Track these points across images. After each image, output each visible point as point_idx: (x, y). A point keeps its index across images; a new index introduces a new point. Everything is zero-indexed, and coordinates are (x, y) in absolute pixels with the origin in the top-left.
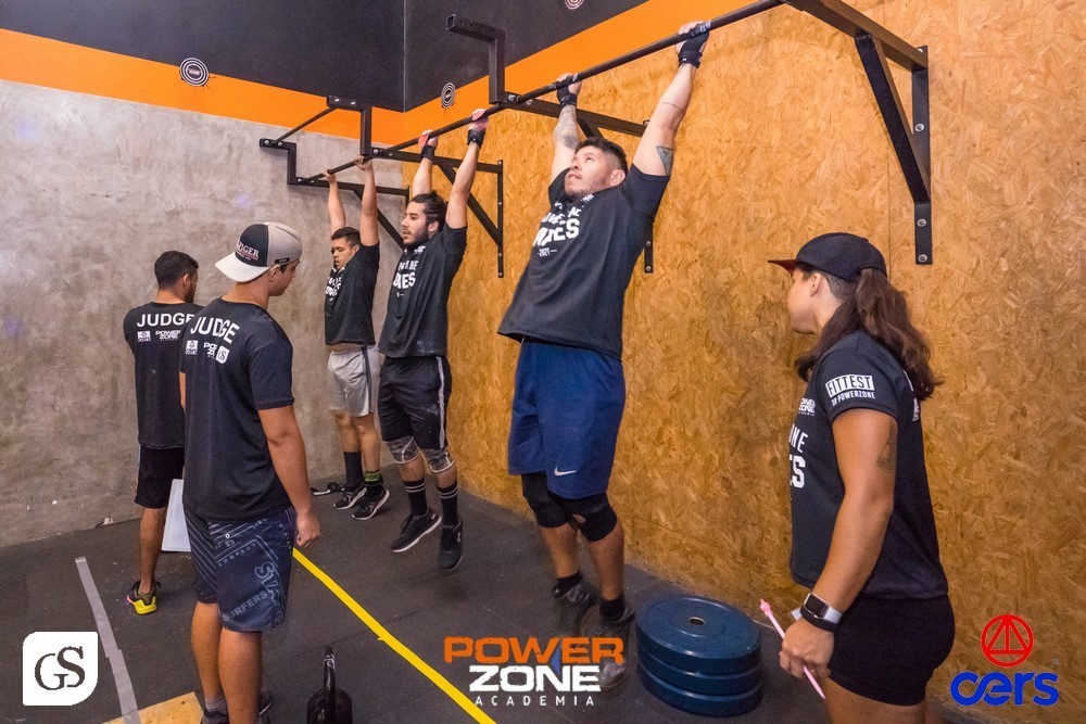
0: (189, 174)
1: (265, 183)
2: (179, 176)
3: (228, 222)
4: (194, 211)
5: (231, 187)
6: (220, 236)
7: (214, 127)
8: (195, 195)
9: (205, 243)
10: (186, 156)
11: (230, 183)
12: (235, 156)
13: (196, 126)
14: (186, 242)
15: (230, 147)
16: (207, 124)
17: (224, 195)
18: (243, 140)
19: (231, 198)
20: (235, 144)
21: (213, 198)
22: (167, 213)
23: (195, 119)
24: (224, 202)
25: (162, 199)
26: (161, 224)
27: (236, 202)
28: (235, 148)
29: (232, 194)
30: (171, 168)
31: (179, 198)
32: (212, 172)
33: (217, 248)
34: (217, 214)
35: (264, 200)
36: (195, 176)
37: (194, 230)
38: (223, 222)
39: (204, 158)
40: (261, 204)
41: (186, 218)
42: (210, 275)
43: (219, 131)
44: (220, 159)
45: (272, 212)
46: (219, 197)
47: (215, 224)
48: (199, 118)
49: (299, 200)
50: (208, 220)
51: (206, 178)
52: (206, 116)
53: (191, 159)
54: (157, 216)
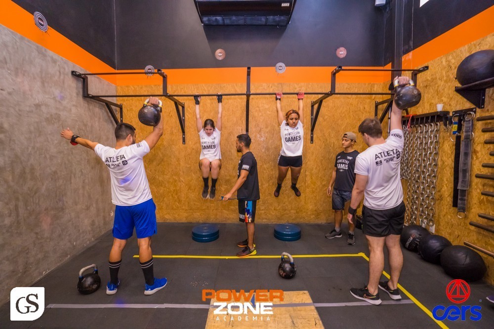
0: (43, 83)
1: (75, 94)
2: (39, 84)
3: (61, 113)
4: (47, 105)
5: (62, 94)
6: (59, 121)
7: (52, 58)
8: (47, 97)
9: (53, 124)
10: (41, 72)
11: (61, 92)
12: (62, 77)
13: (45, 56)
14: (45, 123)
15: (60, 72)
16: (49, 56)
17: (58, 99)
18: (65, 69)
19: (62, 100)
20: (62, 70)
21: (54, 98)
22: (34, 105)
23: (43, 51)
24: (60, 102)
25: (32, 96)
26: (32, 112)
27: (65, 103)
28: (62, 72)
29: (63, 98)
30: (35, 78)
31: (39, 97)
32: (53, 85)
33: (58, 127)
34: (57, 108)
35: (74, 103)
36: (46, 85)
37: (48, 116)
38: (59, 113)
39: (49, 76)
40: (74, 105)
41: (43, 108)
42: (56, 142)
43: (54, 61)
44: (56, 78)
45: (78, 110)
46: (57, 99)
47: (56, 114)
48: (45, 50)
49: (86, 105)
50: (54, 111)
51: (51, 87)
52: (48, 51)
53: (43, 75)
54: (30, 106)
